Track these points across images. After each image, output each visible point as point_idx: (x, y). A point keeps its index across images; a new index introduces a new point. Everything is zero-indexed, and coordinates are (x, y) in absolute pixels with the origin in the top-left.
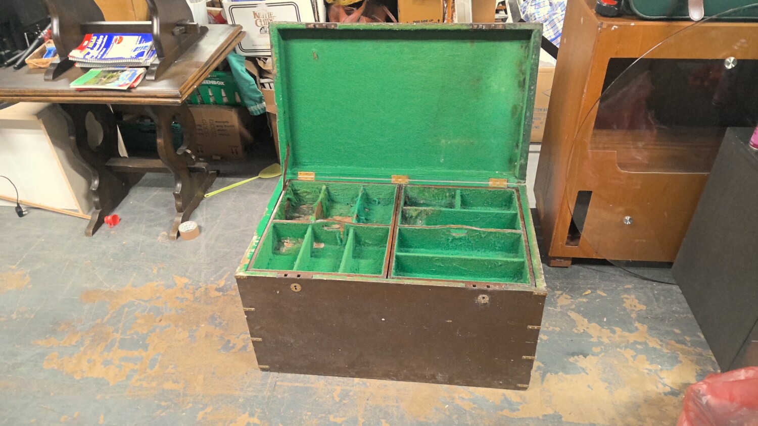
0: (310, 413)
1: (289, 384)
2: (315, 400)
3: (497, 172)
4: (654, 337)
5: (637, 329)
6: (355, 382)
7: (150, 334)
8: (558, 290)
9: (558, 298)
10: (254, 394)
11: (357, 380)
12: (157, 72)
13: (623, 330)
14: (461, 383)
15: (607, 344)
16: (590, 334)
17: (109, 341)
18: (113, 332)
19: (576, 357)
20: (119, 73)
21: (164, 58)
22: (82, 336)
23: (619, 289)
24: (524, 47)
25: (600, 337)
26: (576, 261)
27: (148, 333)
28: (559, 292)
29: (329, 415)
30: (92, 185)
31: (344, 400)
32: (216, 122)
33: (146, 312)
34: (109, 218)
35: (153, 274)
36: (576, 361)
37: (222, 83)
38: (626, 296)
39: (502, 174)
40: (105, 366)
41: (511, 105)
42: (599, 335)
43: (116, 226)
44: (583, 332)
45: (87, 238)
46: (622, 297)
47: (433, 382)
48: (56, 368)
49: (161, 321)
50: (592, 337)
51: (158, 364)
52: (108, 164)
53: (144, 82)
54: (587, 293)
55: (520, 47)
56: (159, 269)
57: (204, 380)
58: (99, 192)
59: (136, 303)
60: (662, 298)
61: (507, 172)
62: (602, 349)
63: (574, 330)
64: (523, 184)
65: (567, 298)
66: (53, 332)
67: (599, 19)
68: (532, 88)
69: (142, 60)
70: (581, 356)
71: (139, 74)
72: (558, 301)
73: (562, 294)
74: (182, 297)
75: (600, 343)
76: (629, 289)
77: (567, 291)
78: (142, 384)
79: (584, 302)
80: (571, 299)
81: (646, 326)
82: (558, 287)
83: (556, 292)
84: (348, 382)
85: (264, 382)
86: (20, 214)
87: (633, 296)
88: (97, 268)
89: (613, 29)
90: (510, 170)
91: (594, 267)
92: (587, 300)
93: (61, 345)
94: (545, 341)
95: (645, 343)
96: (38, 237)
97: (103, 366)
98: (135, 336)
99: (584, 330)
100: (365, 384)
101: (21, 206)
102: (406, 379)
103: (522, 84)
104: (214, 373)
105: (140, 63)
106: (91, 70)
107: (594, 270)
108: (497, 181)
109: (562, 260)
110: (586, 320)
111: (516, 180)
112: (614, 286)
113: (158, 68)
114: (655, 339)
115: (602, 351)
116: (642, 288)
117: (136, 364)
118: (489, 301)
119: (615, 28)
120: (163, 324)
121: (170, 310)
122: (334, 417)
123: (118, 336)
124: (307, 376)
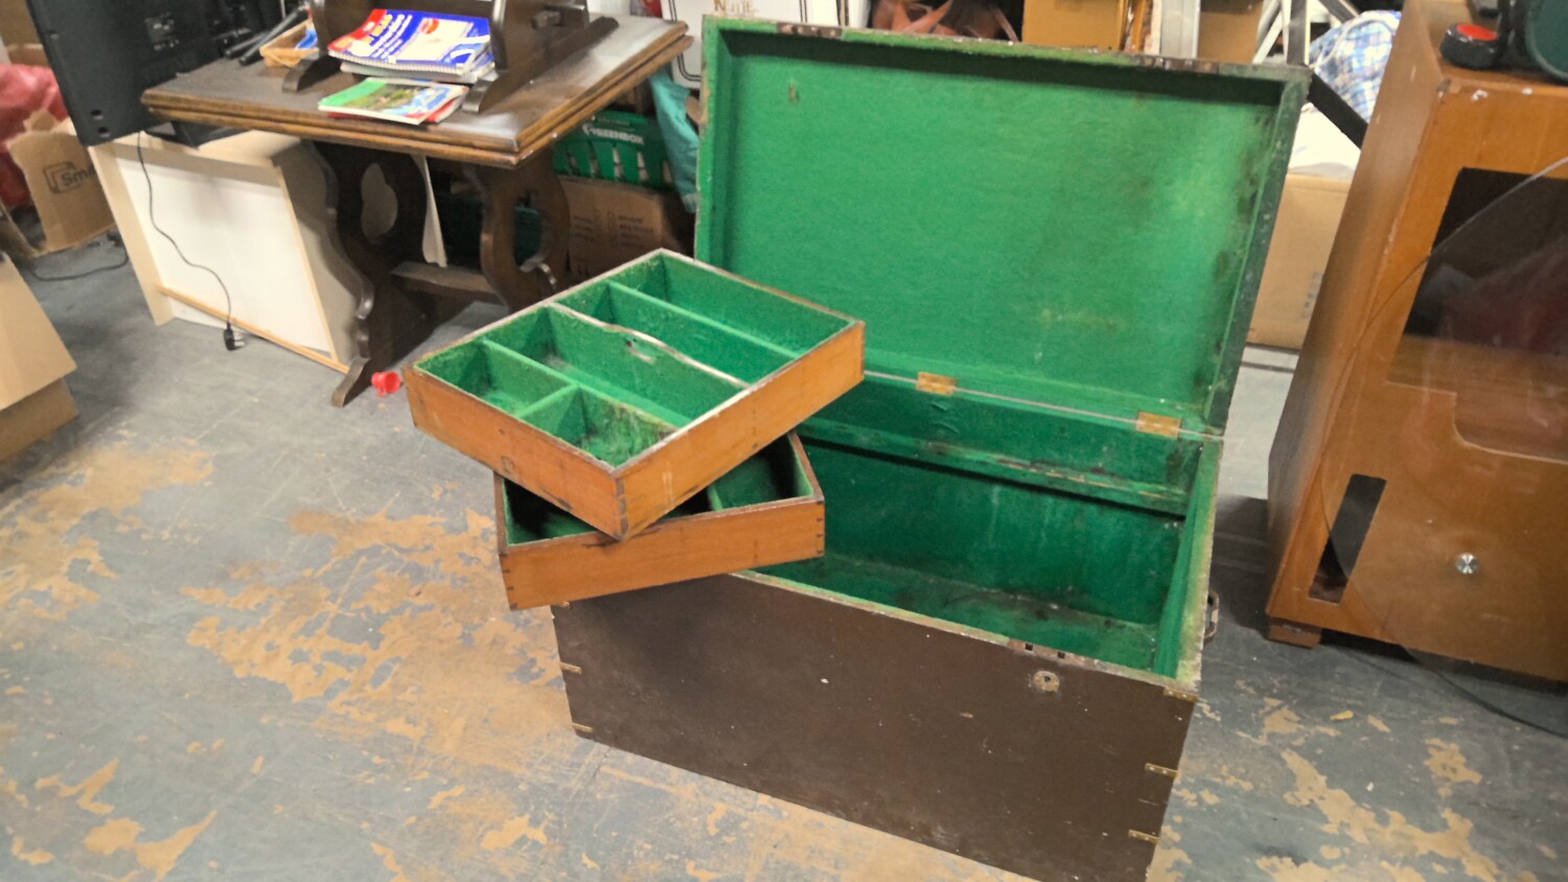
0: (648, 847)
1: (625, 776)
2: (667, 821)
3: (1162, 401)
4: (1483, 853)
5: (1444, 825)
6: (759, 803)
7: (392, 617)
8: (1273, 696)
9: (1269, 713)
10: (552, 781)
11: (764, 799)
12: (486, 98)
13: (1408, 822)
14: (986, 859)
15: (1362, 844)
16: (1325, 812)
17: (315, 616)
18: (327, 599)
19: (1275, 860)
20: (416, 92)
21: (506, 71)
22: (270, 597)
23: (1424, 722)
24: (1261, 123)
25: (1348, 825)
26: (1331, 638)
27: (388, 614)
28: (1275, 702)
29: (686, 860)
30: (361, 308)
31: (728, 835)
32: (621, 218)
33: (397, 572)
34: (379, 377)
35: (432, 499)
36: (1274, 868)
37: (639, 140)
38: (1437, 741)
39: (1172, 407)
40: (295, 663)
41: (1215, 252)
42: (1346, 821)
43: (392, 396)
44: (1308, 806)
45: (332, 409)
46: (1427, 742)
47: (924, 842)
48: (208, 647)
49: (418, 594)
50: (1327, 822)
51: (389, 680)
52: (397, 272)
53: (459, 115)
54: (1341, 716)
55: (1253, 121)
56: (446, 491)
57: (465, 729)
58: (369, 324)
59: (384, 551)
60: (1528, 764)
61: (1186, 404)
62: (1344, 854)
63: (1287, 796)
64: (1216, 438)
65: (1289, 720)
66: (223, 577)
67: (1443, 71)
68: (1267, 217)
69: (461, 70)
70: (1288, 860)
71: (453, 97)
72: (1267, 721)
73: (1279, 708)
74: (473, 555)
75: (1342, 840)
76: (1451, 727)
77: (1295, 702)
78: (348, 713)
79: (1327, 735)
80: (1299, 722)
81: (1469, 824)
82: (1275, 691)
83: (1266, 700)
84: (745, 799)
85: (576, 760)
86: (230, 344)
87: (1454, 747)
88: (334, 470)
89: (1475, 97)
90: (1193, 401)
91: (1374, 660)
92: (1339, 733)
93: (229, 605)
94: (1210, 808)
95: (1457, 864)
96: (250, 393)
97: (290, 662)
98: (363, 615)
99: (1312, 801)
100: (778, 811)
101: (233, 328)
102: (867, 820)
103: (1245, 207)
104: (486, 720)
105: (456, 76)
106: (369, 80)
107: (1373, 666)
108: (1157, 422)
109: (1299, 630)
110: (1322, 779)
111: (1202, 427)
112: (1414, 713)
113: (489, 92)
114: (1486, 859)
115: (1342, 859)
116: (1482, 731)
117: (349, 671)
118: (1060, 688)
119: (1480, 97)
120: (421, 601)
121: (442, 577)
122: (696, 868)
123: (333, 609)
124: (666, 766)
